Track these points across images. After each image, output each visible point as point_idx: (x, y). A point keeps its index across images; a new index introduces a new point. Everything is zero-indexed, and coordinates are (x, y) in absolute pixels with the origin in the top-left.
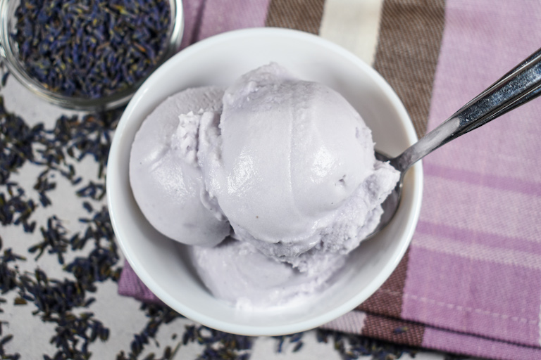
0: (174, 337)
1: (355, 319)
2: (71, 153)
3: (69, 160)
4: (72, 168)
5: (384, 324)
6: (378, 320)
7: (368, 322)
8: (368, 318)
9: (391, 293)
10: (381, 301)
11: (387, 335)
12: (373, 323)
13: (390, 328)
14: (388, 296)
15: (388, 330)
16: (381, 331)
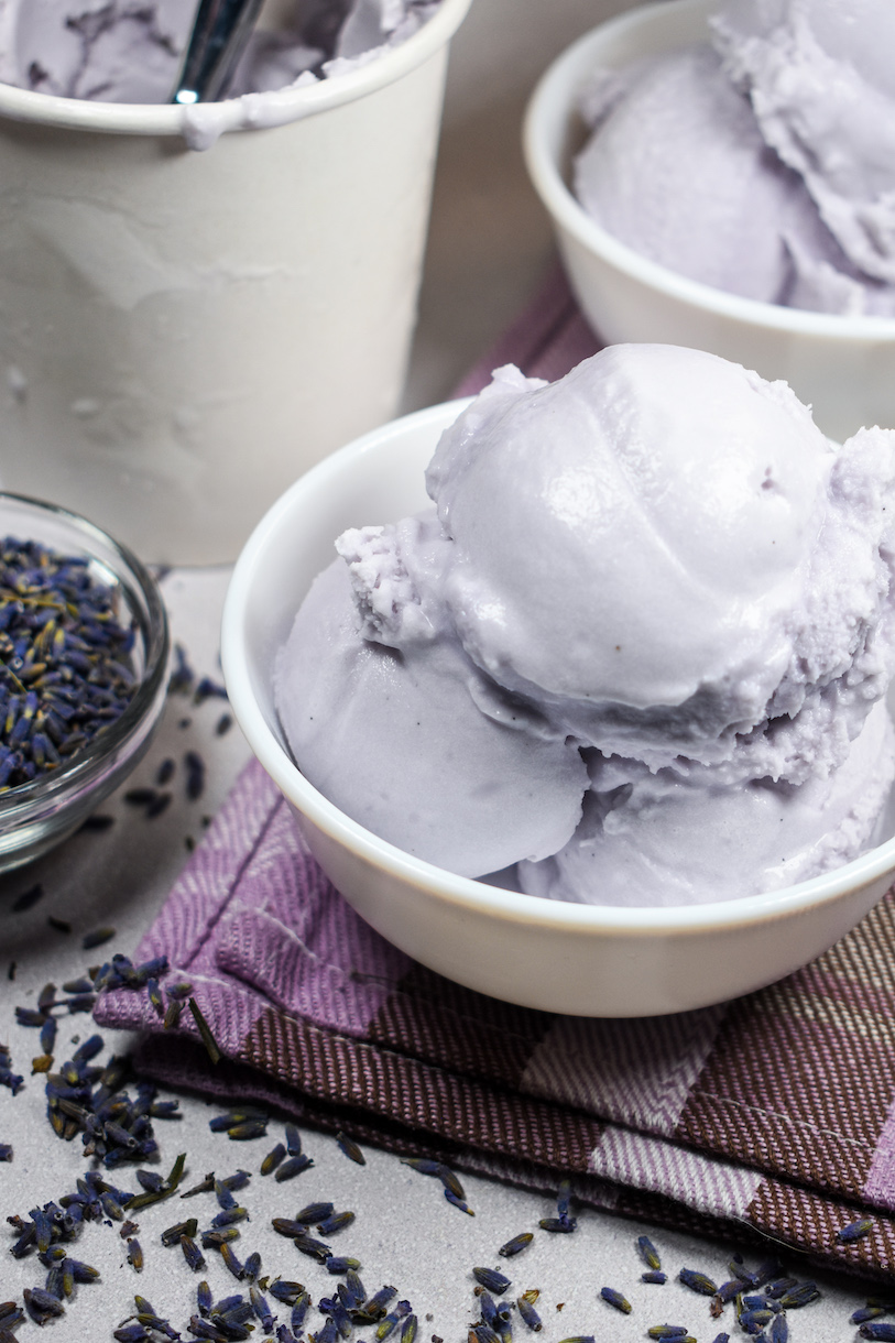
1: (734, 1182)
5: (814, 1210)
6: (797, 1197)
7: (767, 1193)
8: (771, 1187)
9: (842, 1142)
10: (813, 1153)
11: (818, 1234)
12: (780, 1199)
13: (828, 1221)
14: (833, 1145)
15: (823, 1224)
16: (803, 1222)
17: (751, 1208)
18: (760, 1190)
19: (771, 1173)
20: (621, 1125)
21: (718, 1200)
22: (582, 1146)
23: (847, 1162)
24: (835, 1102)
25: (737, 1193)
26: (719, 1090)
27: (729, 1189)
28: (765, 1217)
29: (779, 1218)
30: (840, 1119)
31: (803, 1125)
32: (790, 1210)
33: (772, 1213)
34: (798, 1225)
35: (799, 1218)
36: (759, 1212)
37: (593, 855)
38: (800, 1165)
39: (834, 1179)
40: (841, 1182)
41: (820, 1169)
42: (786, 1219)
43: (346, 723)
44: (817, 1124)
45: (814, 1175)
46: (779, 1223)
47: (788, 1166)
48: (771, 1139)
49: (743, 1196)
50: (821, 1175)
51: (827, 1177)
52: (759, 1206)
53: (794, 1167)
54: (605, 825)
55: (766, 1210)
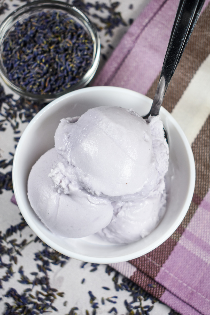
0: (31, 236)
1: (130, 269)
4: (18, 124)
5: (144, 279)
6: (142, 275)
7: (136, 274)
8: (137, 272)
9: (155, 264)
10: (148, 266)
11: (143, 285)
12: (138, 275)
13: (146, 282)
14: (153, 265)
15: (145, 283)
16: (141, 282)
17: (131, 277)
18: (134, 273)
19: (138, 269)
21: (125, 273)
23: (154, 270)
24: (157, 253)
27: (128, 271)
28: (133, 279)
29: (136, 280)
30: (157, 257)
31: (148, 258)
32: (139, 278)
33: (135, 278)
34: (140, 282)
35: (140, 280)
36: (132, 278)
37: (115, 223)
38: (144, 269)
39: (150, 274)
40: (151, 275)
41: (148, 271)
42: (138, 280)
43: (58, 213)
44: (152, 259)
45: (146, 272)
46: (136, 281)
47: (141, 269)
48: (141, 261)
49: (131, 273)
50: (148, 272)
51: (149, 273)
52: (133, 276)
53: (143, 269)
54: (117, 216)
55: (134, 278)
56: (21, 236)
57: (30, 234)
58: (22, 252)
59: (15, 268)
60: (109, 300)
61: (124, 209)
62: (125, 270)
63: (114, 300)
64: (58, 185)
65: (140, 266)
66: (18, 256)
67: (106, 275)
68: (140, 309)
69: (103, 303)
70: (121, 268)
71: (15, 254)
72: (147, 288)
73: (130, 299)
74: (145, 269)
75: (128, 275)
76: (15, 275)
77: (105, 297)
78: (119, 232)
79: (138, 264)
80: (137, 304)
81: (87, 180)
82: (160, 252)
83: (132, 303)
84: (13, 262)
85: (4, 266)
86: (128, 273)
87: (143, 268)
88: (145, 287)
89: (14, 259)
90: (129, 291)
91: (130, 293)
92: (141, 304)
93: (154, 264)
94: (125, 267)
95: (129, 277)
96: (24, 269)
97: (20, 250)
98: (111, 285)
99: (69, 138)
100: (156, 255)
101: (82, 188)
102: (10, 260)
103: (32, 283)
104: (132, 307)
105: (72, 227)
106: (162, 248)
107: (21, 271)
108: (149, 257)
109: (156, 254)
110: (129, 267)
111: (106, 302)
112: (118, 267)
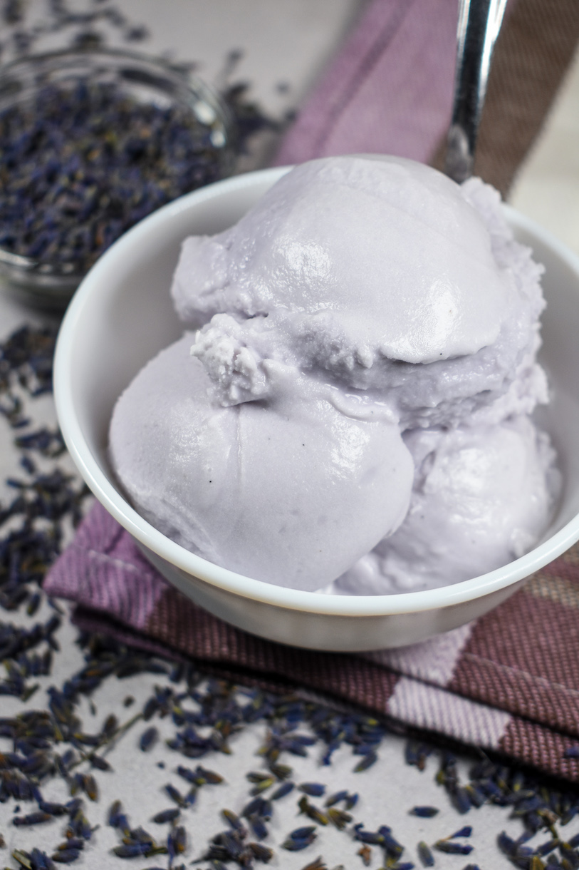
0: (129, 702)
1: (490, 721)
2: (23, 382)
3: (17, 390)
4: (18, 405)
5: (546, 741)
6: (535, 731)
7: (514, 729)
8: (516, 724)
9: (566, 692)
10: (545, 699)
11: (549, 759)
12: (523, 733)
13: (556, 749)
14: (559, 694)
15: (553, 752)
16: (539, 750)
17: (502, 741)
18: (508, 728)
19: (516, 714)
20: (410, 677)
21: (479, 734)
22: (383, 693)
23: (569, 707)
24: (561, 662)
25: (491, 729)
26: (479, 653)
27: (486, 726)
28: (512, 747)
29: (522, 747)
30: (564, 675)
31: (538, 680)
32: (529, 741)
33: (517, 743)
34: (535, 752)
35: (535, 747)
36: (508, 743)
37: (422, 517)
38: (536, 708)
39: (561, 719)
40: (565, 721)
41: (550, 711)
42: (526, 748)
43: (243, 470)
44: (548, 678)
45: (546, 716)
46: (521, 751)
47: (527, 709)
48: (516, 689)
49: (496, 731)
50: (551, 716)
51: (555, 717)
52: (507, 739)
53: (532, 710)
54: (426, 489)
55: (512, 741)
56: (93, 710)
57: (122, 698)
58: (110, 759)
59: (95, 814)
60: (445, 848)
61: (442, 460)
62: (473, 726)
63: (462, 841)
64: (230, 363)
65: (521, 701)
66: (98, 775)
67: (413, 771)
68: (556, 852)
69: (427, 859)
70: (459, 721)
71: (83, 768)
72: (564, 765)
73: (515, 830)
74: (541, 708)
75: (489, 737)
76: (97, 835)
77: (430, 842)
78: (441, 549)
79: (511, 697)
80: (542, 838)
81: (324, 320)
82: (568, 657)
83: (525, 838)
84: (83, 796)
85: (52, 816)
86: (488, 733)
87: (532, 705)
88: (558, 763)
89: (85, 786)
90: (502, 804)
91: (508, 810)
92: (555, 835)
93: (561, 692)
94: (471, 718)
95: (495, 743)
96: (126, 810)
97: (99, 753)
98: (438, 798)
99: (228, 249)
100: (558, 668)
101: (309, 364)
102: (73, 792)
103: (163, 851)
104: (529, 851)
105: (295, 512)
106: (569, 644)
107: (117, 819)
108: (539, 675)
109: (557, 664)
110: (483, 715)
111: (439, 857)
112: (450, 722)
